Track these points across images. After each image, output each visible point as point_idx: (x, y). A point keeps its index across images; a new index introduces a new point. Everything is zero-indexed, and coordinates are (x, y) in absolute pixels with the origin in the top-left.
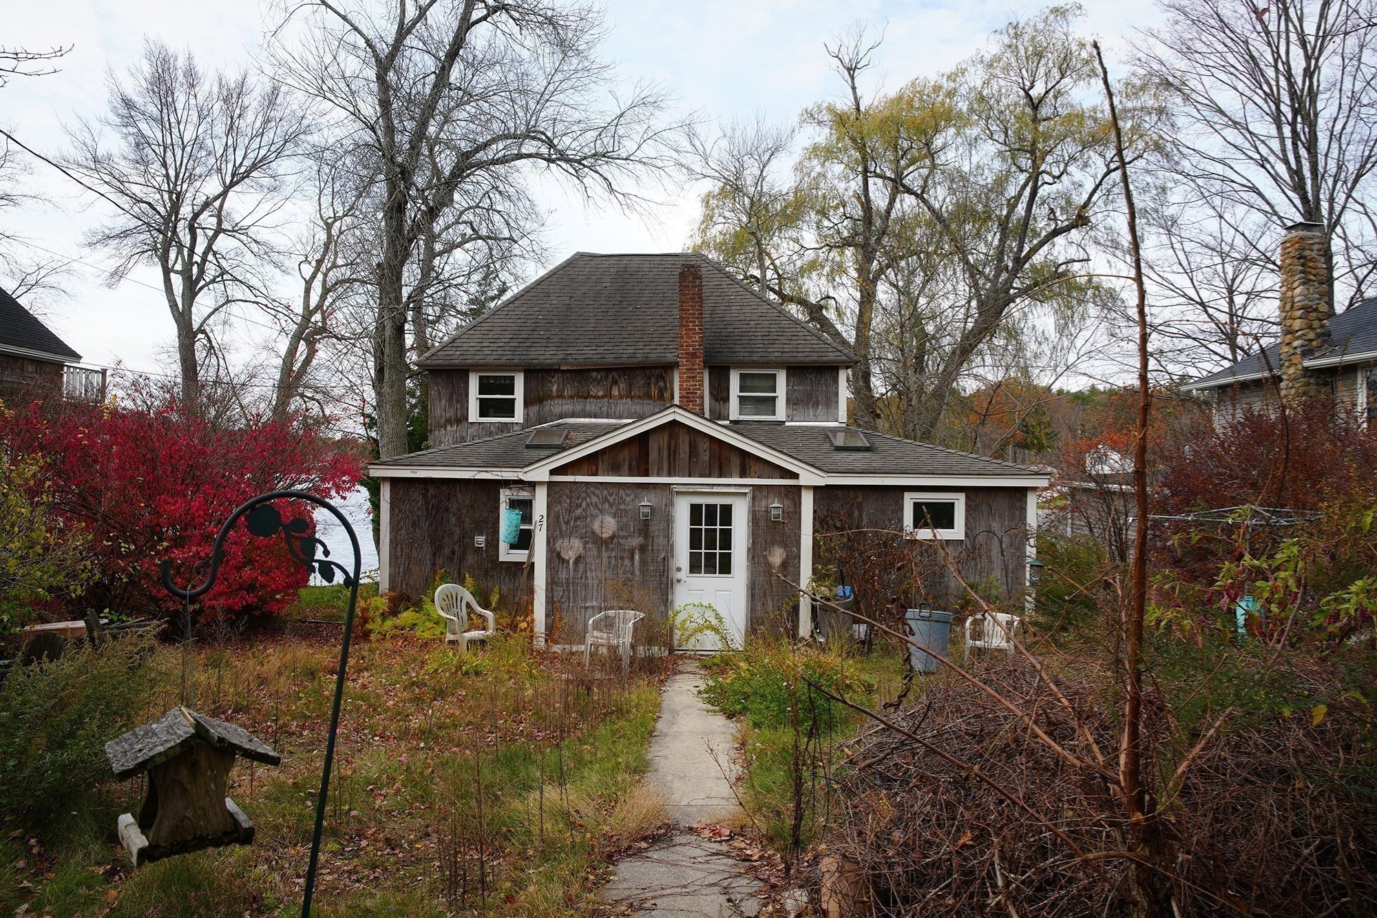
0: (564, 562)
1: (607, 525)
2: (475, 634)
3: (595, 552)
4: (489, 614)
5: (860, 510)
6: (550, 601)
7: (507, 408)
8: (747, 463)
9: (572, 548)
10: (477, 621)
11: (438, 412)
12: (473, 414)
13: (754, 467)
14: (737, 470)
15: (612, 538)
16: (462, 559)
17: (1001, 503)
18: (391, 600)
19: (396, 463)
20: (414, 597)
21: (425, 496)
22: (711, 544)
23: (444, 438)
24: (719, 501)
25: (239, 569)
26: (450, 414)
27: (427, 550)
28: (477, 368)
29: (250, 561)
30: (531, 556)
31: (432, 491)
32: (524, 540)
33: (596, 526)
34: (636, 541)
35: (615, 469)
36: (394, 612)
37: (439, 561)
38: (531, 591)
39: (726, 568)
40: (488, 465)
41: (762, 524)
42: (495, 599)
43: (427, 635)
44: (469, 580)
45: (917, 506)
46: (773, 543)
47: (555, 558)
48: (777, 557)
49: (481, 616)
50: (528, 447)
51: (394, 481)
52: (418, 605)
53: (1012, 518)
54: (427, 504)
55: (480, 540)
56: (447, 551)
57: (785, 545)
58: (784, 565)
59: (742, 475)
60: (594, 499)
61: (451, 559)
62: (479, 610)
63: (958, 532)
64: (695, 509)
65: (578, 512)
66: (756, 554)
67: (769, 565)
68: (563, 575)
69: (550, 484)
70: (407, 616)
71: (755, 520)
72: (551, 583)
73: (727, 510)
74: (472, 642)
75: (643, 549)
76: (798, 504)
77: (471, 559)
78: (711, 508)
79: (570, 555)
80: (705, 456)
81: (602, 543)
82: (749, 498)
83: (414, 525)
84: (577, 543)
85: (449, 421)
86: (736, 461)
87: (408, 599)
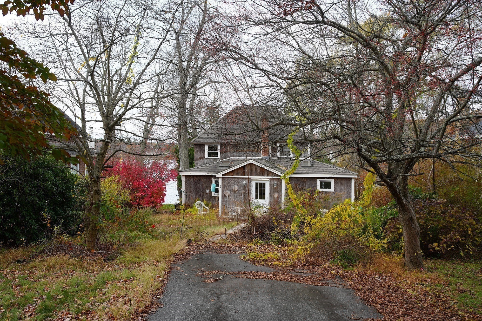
0: (226, 196)
1: (236, 187)
2: (204, 212)
3: (233, 194)
4: (208, 208)
5: (306, 184)
6: (222, 205)
7: (216, 154)
8: (269, 173)
9: (227, 193)
10: (205, 210)
11: (197, 156)
12: (207, 156)
13: (271, 174)
14: (266, 175)
15: (237, 191)
16: (203, 196)
17: (344, 182)
18: (185, 206)
19: (186, 171)
20: (191, 206)
21: (193, 180)
22: (260, 192)
23: (198, 163)
24: (262, 182)
25: (150, 198)
26: (200, 156)
27: (194, 193)
28: (207, 143)
29: (153, 196)
30: (218, 195)
31: (195, 178)
32: (217, 191)
33: (233, 188)
34: (243, 191)
35: (237, 174)
36: (186, 209)
37: (197, 196)
38: (218, 203)
39: (264, 198)
40: (209, 172)
41: (272, 187)
42: (210, 205)
43: (194, 213)
44: (205, 201)
45: (321, 183)
46: (275, 192)
47: (224, 195)
48: (276, 195)
49: (206, 209)
50: (220, 166)
51: (186, 176)
52: (192, 207)
53: (348, 186)
54: (194, 182)
55: (208, 191)
56: (199, 194)
57: (278, 192)
58: (278, 197)
59: (268, 176)
60: (233, 181)
61: (200, 196)
62: (206, 207)
63: (332, 190)
64: (257, 184)
65: (229, 184)
66: (271, 195)
67: (274, 197)
68: (225, 199)
69: (222, 178)
70: (189, 210)
71: (271, 186)
72: (223, 201)
73: (264, 184)
74: (203, 214)
75: (244, 193)
76: (281, 183)
77: (205, 196)
78: (260, 184)
79: (227, 195)
80: (259, 171)
81: (235, 192)
82: (269, 181)
83: (191, 187)
84: (229, 192)
85: (200, 158)
86: (266, 172)
87: (190, 206)
